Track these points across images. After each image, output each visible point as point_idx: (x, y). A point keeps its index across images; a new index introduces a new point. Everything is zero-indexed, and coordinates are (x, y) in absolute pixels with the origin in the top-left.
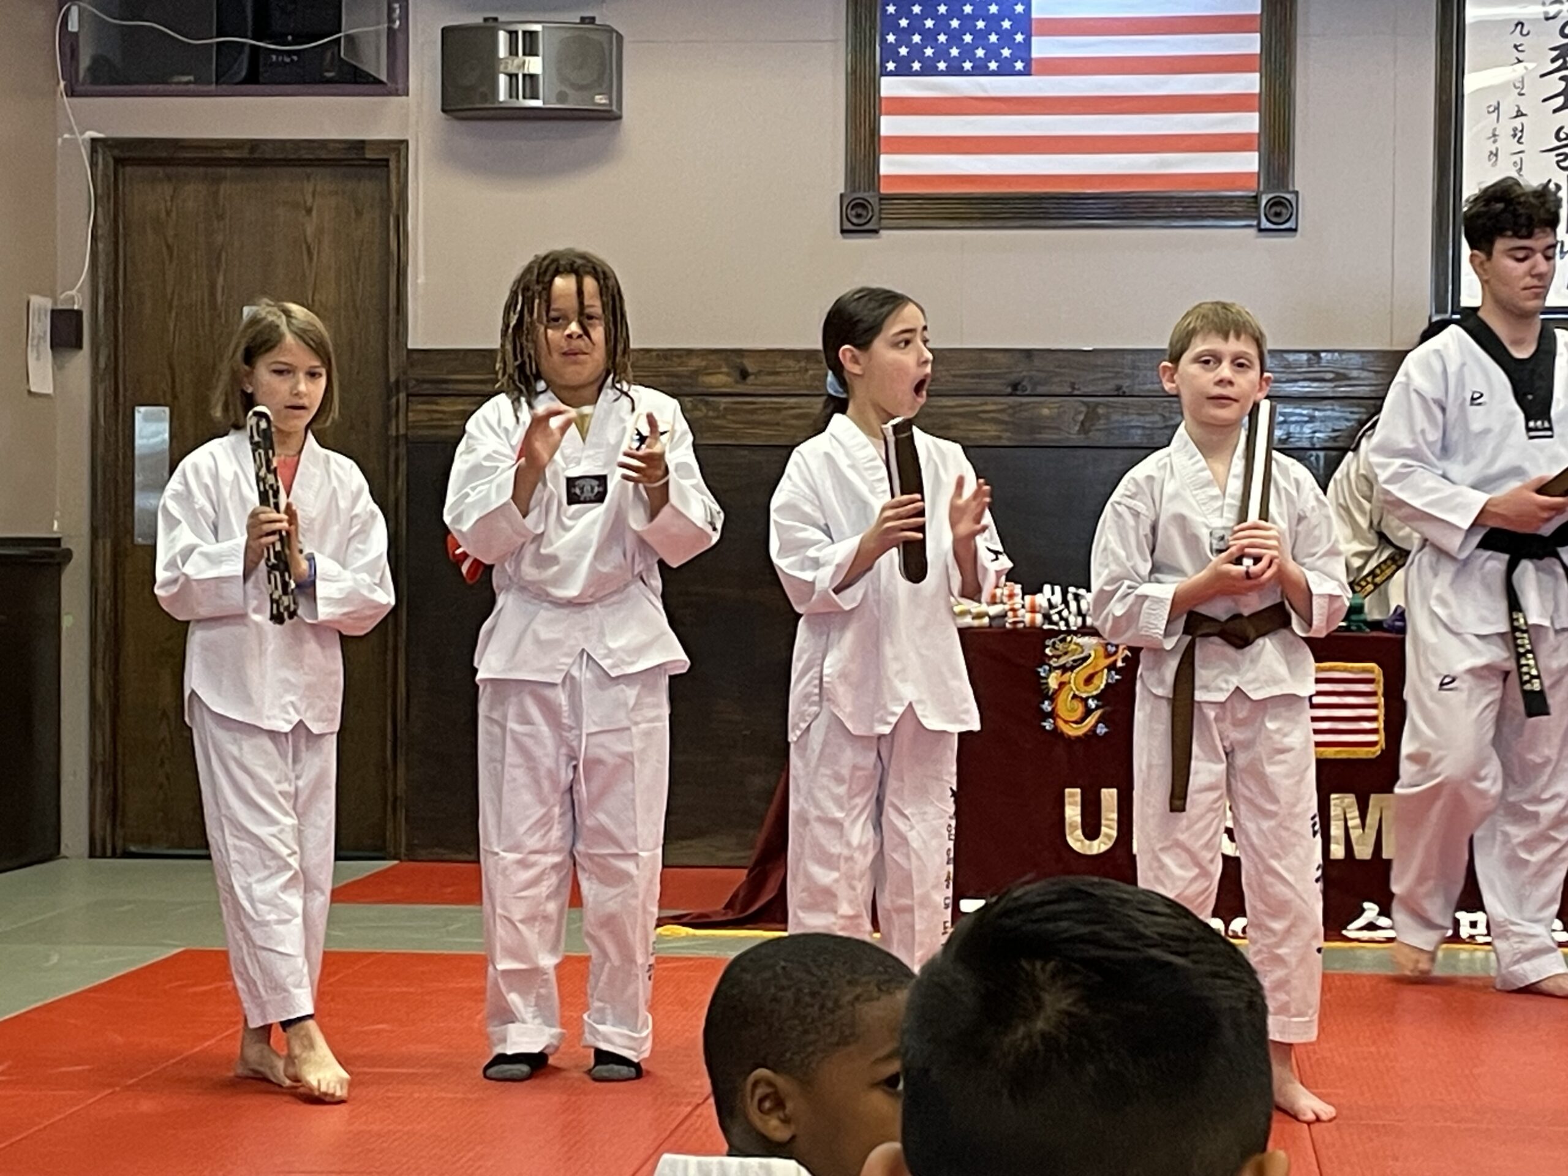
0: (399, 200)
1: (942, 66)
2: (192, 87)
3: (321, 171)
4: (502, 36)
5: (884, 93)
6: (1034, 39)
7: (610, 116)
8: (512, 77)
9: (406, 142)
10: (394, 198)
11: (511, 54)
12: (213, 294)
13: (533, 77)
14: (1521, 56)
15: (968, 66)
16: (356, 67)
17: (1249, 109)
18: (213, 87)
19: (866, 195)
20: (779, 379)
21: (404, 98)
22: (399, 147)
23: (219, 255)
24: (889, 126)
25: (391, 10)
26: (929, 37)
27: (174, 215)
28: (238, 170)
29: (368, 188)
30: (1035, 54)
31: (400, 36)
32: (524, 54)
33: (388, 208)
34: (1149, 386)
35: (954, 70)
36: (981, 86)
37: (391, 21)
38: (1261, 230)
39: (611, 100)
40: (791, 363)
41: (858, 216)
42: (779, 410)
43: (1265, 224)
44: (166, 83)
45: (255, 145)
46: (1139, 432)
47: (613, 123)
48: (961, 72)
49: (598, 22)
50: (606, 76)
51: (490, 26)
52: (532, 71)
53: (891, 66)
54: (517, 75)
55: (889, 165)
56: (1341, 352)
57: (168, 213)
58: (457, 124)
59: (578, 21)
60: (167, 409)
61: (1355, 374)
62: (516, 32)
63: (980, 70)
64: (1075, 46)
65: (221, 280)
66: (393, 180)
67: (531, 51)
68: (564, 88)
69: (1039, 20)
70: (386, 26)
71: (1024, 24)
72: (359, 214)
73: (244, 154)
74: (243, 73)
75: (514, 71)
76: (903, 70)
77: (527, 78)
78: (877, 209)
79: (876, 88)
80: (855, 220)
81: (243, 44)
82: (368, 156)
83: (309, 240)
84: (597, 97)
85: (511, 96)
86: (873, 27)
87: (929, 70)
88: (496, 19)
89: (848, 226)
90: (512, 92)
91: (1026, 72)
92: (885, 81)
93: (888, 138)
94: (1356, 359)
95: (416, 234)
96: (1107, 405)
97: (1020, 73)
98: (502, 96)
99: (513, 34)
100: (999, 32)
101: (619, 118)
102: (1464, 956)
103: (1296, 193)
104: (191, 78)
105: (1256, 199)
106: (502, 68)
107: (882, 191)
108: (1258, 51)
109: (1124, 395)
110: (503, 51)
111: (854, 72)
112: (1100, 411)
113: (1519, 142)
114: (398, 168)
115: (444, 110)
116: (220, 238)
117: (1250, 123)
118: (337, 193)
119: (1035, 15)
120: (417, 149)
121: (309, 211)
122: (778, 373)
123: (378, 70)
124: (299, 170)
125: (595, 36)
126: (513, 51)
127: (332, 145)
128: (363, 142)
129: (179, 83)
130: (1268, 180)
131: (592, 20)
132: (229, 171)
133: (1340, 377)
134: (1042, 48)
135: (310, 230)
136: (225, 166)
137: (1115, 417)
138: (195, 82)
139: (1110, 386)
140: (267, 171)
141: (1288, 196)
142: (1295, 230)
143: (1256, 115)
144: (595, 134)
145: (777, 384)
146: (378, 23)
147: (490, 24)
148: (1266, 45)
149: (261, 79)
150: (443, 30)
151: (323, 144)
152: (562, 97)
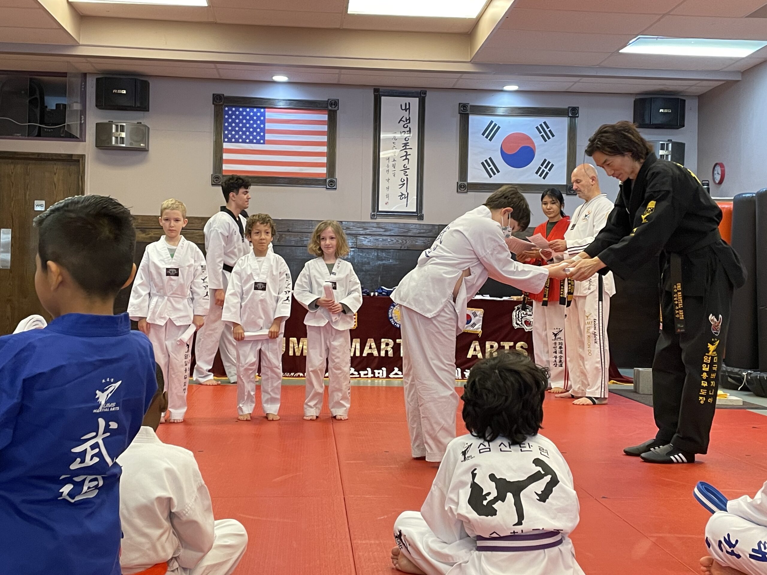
0: (82, 172)
1: (240, 140)
2: (20, 137)
3: (59, 163)
4: (114, 126)
5: (224, 147)
6: (266, 135)
7: (145, 150)
8: (117, 138)
9: (84, 155)
10: (81, 171)
11: (116, 131)
12: (25, 197)
13: (122, 138)
14: (395, 145)
15: (248, 141)
16: (70, 134)
17: (324, 156)
18: (27, 137)
19: (219, 175)
20: (193, 225)
21: (84, 143)
22: (83, 156)
23: (28, 186)
24: (225, 156)
25: (81, 118)
26: (237, 132)
27: (14, 173)
28: (34, 161)
29: (73, 168)
30: (266, 139)
31: (84, 125)
32: (120, 131)
33: (79, 174)
34: (296, 230)
35: (244, 142)
36: (252, 147)
37: (81, 120)
38: (327, 189)
39: (145, 145)
40: (197, 221)
41: (217, 181)
42: (193, 233)
43: (328, 187)
44: (12, 135)
45: (39, 154)
46: (294, 242)
47: (146, 152)
48: (246, 142)
49: (142, 123)
50: (144, 140)
51: (110, 124)
52: (123, 136)
53: (226, 140)
54: (118, 137)
55: (225, 167)
56: (348, 222)
57: (12, 173)
58: (100, 151)
59: (136, 123)
60: (11, 230)
61: (351, 227)
62: (118, 125)
63: (251, 142)
64: (277, 137)
65: (28, 193)
66: (81, 166)
67: (122, 131)
68: (133, 142)
69: (267, 130)
70: (79, 122)
71: (263, 130)
72: (70, 175)
73: (36, 156)
74: (36, 134)
75: (117, 136)
76: (230, 141)
77: (121, 139)
78: (222, 178)
79: (222, 146)
80: (216, 182)
81: (36, 126)
82: (73, 159)
83: (56, 183)
84: (142, 145)
85: (116, 143)
86: (221, 129)
87: (237, 141)
88: (112, 122)
89: (213, 183)
90: (116, 142)
91: (264, 143)
92: (224, 144)
93: (226, 160)
94: (352, 224)
95: (87, 181)
96: (285, 235)
97: (262, 143)
98: (113, 143)
99: (117, 126)
100: (256, 132)
101: (148, 151)
102: (376, 381)
103: (336, 179)
104: (20, 134)
105: (326, 180)
106: (114, 135)
107: (224, 174)
108: (326, 140)
109: (290, 232)
110: (114, 131)
111: (216, 141)
112: (284, 236)
113: (394, 168)
114: (82, 162)
115: (96, 146)
116: (27, 181)
117: (324, 160)
118: (64, 169)
119: (266, 128)
120: (88, 157)
121: (55, 174)
122: (192, 223)
123: (77, 134)
124: (52, 162)
125: (142, 128)
126: (117, 130)
127: (62, 155)
128: (71, 155)
129: (17, 136)
130: (329, 175)
131: (141, 123)
132: (31, 162)
133: (348, 228)
134: (268, 137)
135: (55, 180)
136: (30, 160)
137: (287, 238)
138: (21, 136)
139: (286, 229)
140: (43, 162)
141: (335, 180)
142: (336, 189)
143: (326, 158)
144: (142, 155)
145: (192, 226)
146: (77, 121)
147: (110, 122)
148: (329, 139)
149: (42, 135)
150: (97, 124)
151: (60, 155)
152: (131, 144)
